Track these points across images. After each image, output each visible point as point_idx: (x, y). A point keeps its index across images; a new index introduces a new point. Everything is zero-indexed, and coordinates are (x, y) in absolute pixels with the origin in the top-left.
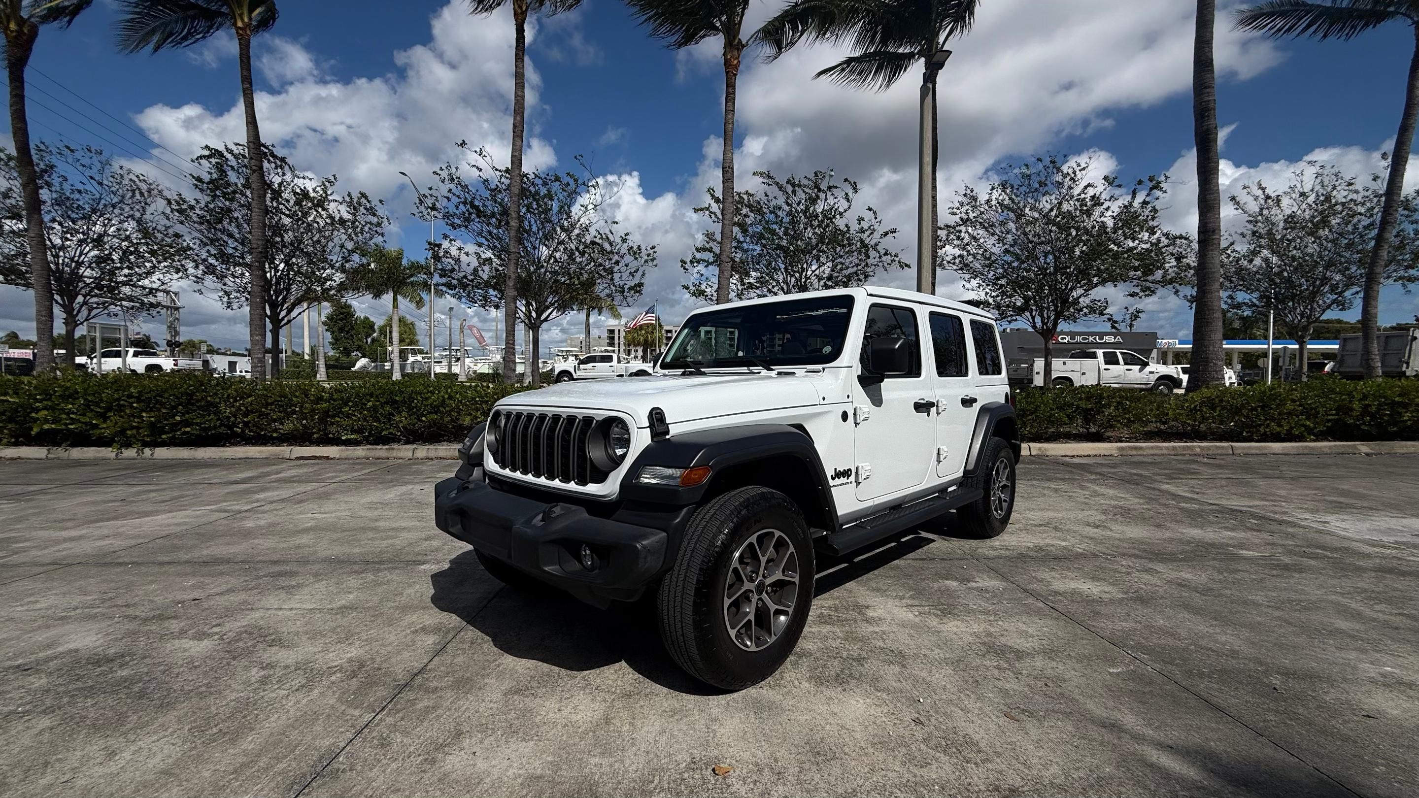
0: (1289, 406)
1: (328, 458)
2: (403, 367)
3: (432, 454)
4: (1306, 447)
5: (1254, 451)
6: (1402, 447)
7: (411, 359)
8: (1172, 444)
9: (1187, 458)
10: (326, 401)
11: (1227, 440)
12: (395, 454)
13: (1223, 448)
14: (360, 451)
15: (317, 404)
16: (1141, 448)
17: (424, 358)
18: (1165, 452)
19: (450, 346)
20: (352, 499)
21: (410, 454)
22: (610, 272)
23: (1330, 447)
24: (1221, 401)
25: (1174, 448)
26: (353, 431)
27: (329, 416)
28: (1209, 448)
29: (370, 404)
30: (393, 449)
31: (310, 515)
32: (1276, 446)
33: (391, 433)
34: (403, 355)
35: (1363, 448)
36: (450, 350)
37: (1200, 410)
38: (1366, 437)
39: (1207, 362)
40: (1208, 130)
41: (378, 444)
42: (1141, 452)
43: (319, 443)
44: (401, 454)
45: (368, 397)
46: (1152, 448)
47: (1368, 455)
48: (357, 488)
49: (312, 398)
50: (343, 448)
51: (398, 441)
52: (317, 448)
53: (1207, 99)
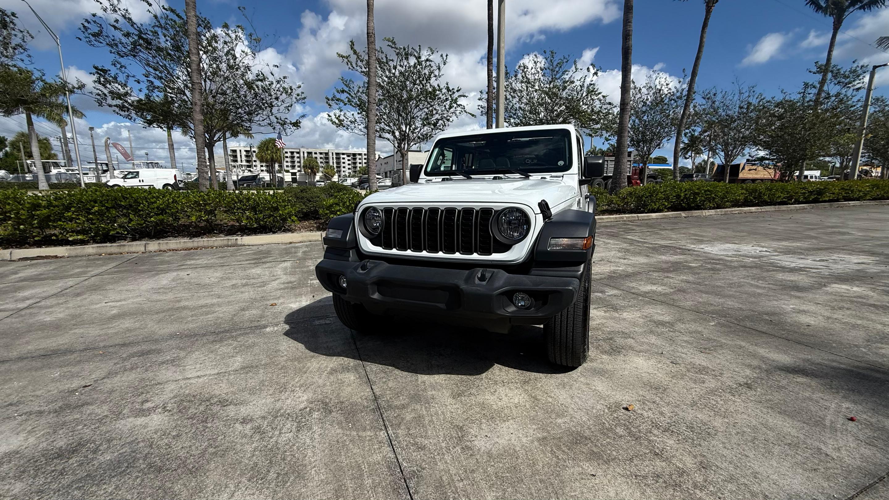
0: (660, 195)
1: (56, 257)
2: (48, 179)
3: (164, 247)
4: (664, 215)
5: (646, 218)
6: (695, 213)
7: (54, 171)
8: (614, 216)
9: (621, 222)
10: (45, 207)
11: (635, 213)
12: (126, 249)
13: (634, 217)
14: (91, 249)
15: (35, 210)
16: (603, 219)
17: (68, 170)
18: (612, 220)
19: (96, 160)
20: (130, 287)
21: (143, 249)
22: (271, 106)
23: (672, 215)
24: (635, 193)
25: (616, 218)
26: (78, 233)
27: (50, 221)
28: (629, 217)
29: (96, 208)
30: (124, 245)
31: (104, 304)
32: (654, 215)
33: (118, 233)
34: (46, 169)
35: (683, 214)
36: (97, 164)
37: (626, 198)
38: (683, 209)
39: (621, 174)
40: (628, 47)
41: (106, 242)
42: (602, 221)
43: (39, 244)
44: (133, 249)
45: (92, 203)
46: (607, 218)
47: (685, 217)
48: (123, 279)
49: (27, 205)
50: (69, 247)
51: (125, 239)
52: (39, 249)
53: (629, 29)
